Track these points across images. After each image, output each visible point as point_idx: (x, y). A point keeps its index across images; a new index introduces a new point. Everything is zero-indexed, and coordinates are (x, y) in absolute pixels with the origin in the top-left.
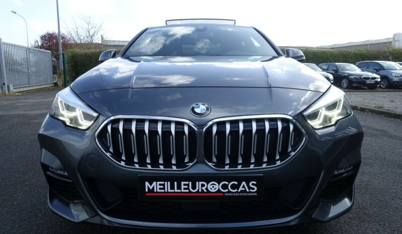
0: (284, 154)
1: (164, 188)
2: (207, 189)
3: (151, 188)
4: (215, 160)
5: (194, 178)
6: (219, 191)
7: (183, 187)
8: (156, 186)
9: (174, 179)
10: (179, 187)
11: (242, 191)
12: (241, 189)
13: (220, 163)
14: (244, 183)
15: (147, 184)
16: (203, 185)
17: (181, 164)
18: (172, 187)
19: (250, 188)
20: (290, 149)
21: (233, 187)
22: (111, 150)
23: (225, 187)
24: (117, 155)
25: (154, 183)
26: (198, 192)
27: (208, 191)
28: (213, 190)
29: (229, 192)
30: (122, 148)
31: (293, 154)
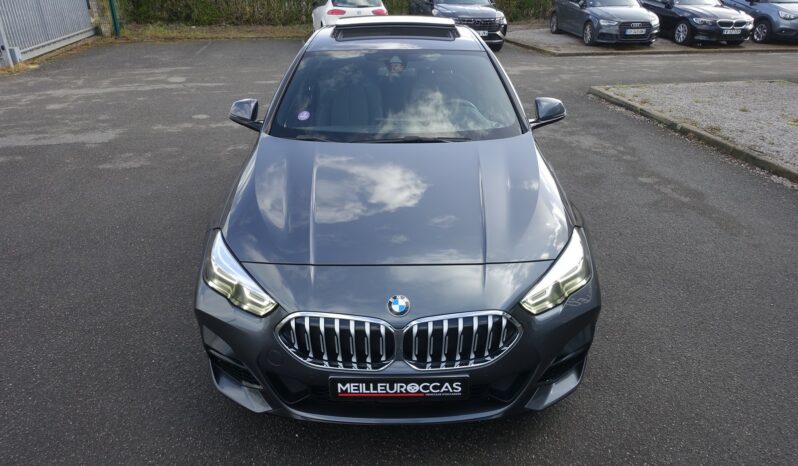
0: (494, 351)
1: (359, 389)
2: (406, 390)
3: (344, 389)
4: (415, 358)
5: (392, 380)
6: (419, 392)
7: (379, 388)
8: (350, 388)
9: (369, 381)
10: (375, 388)
11: (444, 392)
12: (443, 389)
13: (421, 362)
14: (447, 384)
15: (340, 385)
16: (402, 387)
17: (377, 363)
18: (368, 388)
19: (453, 388)
20: (501, 345)
21: (435, 388)
22: (296, 346)
23: (425, 388)
24: (303, 352)
25: (348, 385)
26: (396, 392)
27: (408, 392)
28: (413, 391)
29: (431, 392)
30: (309, 347)
31: (506, 348)
